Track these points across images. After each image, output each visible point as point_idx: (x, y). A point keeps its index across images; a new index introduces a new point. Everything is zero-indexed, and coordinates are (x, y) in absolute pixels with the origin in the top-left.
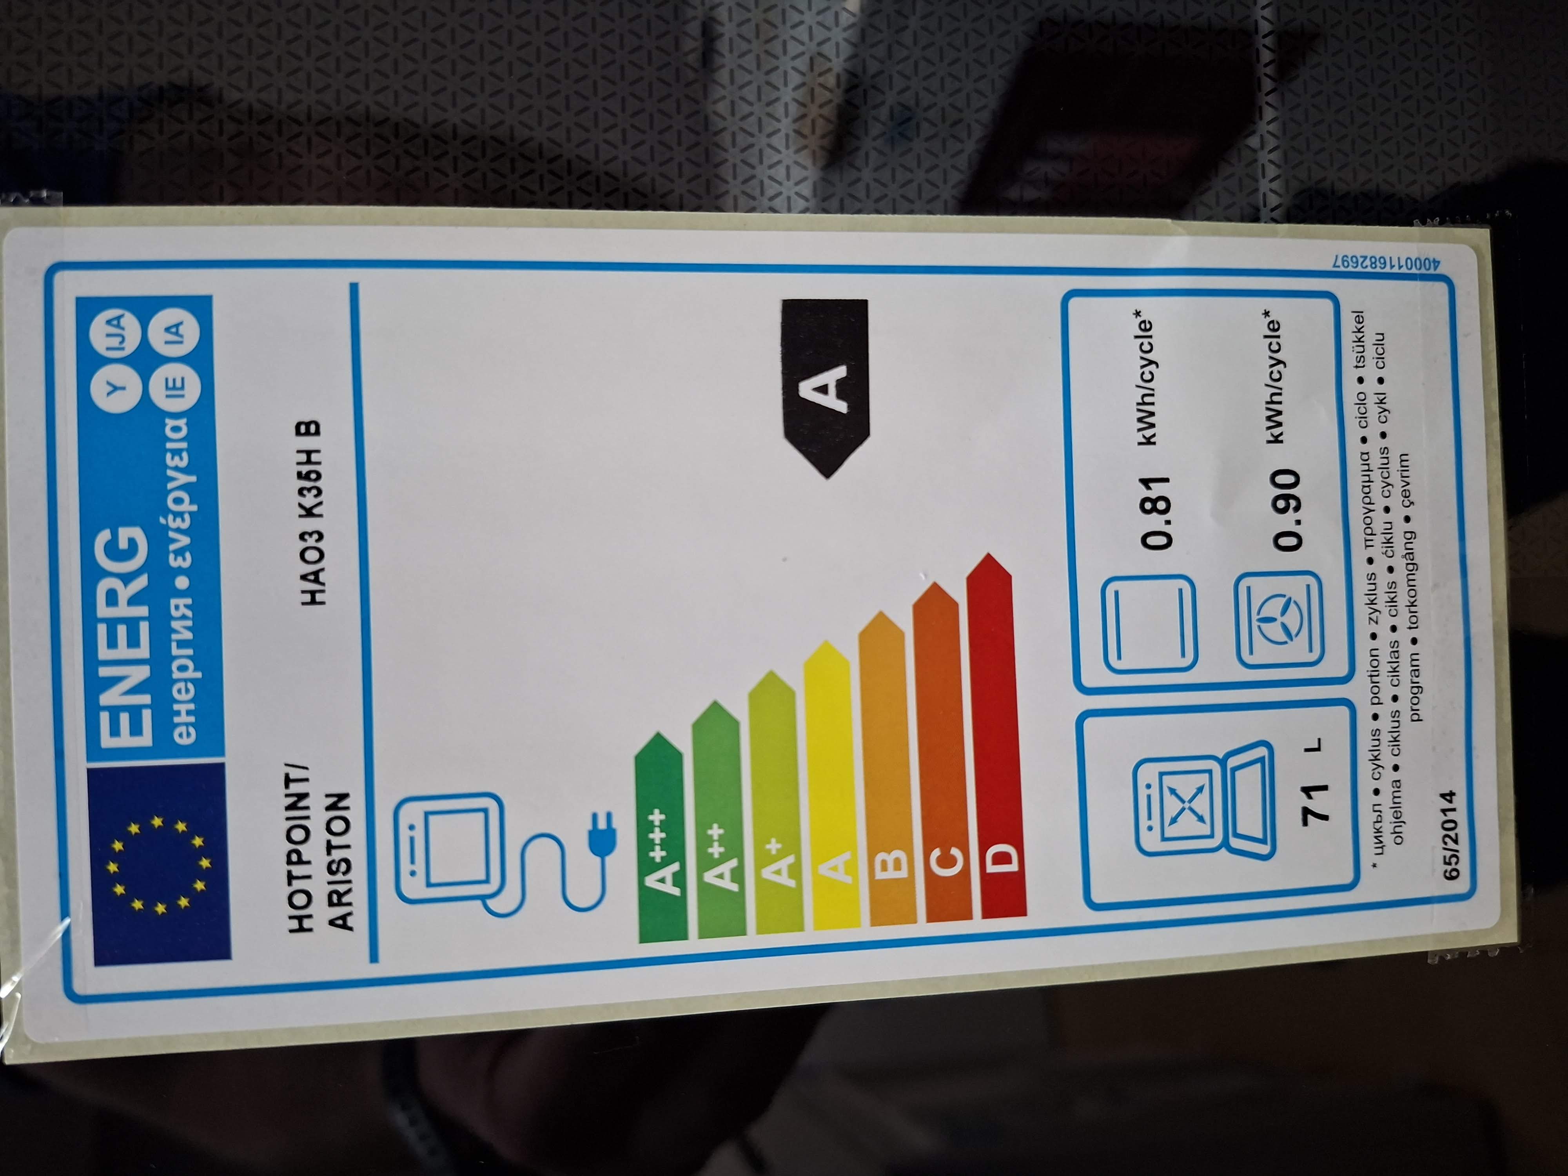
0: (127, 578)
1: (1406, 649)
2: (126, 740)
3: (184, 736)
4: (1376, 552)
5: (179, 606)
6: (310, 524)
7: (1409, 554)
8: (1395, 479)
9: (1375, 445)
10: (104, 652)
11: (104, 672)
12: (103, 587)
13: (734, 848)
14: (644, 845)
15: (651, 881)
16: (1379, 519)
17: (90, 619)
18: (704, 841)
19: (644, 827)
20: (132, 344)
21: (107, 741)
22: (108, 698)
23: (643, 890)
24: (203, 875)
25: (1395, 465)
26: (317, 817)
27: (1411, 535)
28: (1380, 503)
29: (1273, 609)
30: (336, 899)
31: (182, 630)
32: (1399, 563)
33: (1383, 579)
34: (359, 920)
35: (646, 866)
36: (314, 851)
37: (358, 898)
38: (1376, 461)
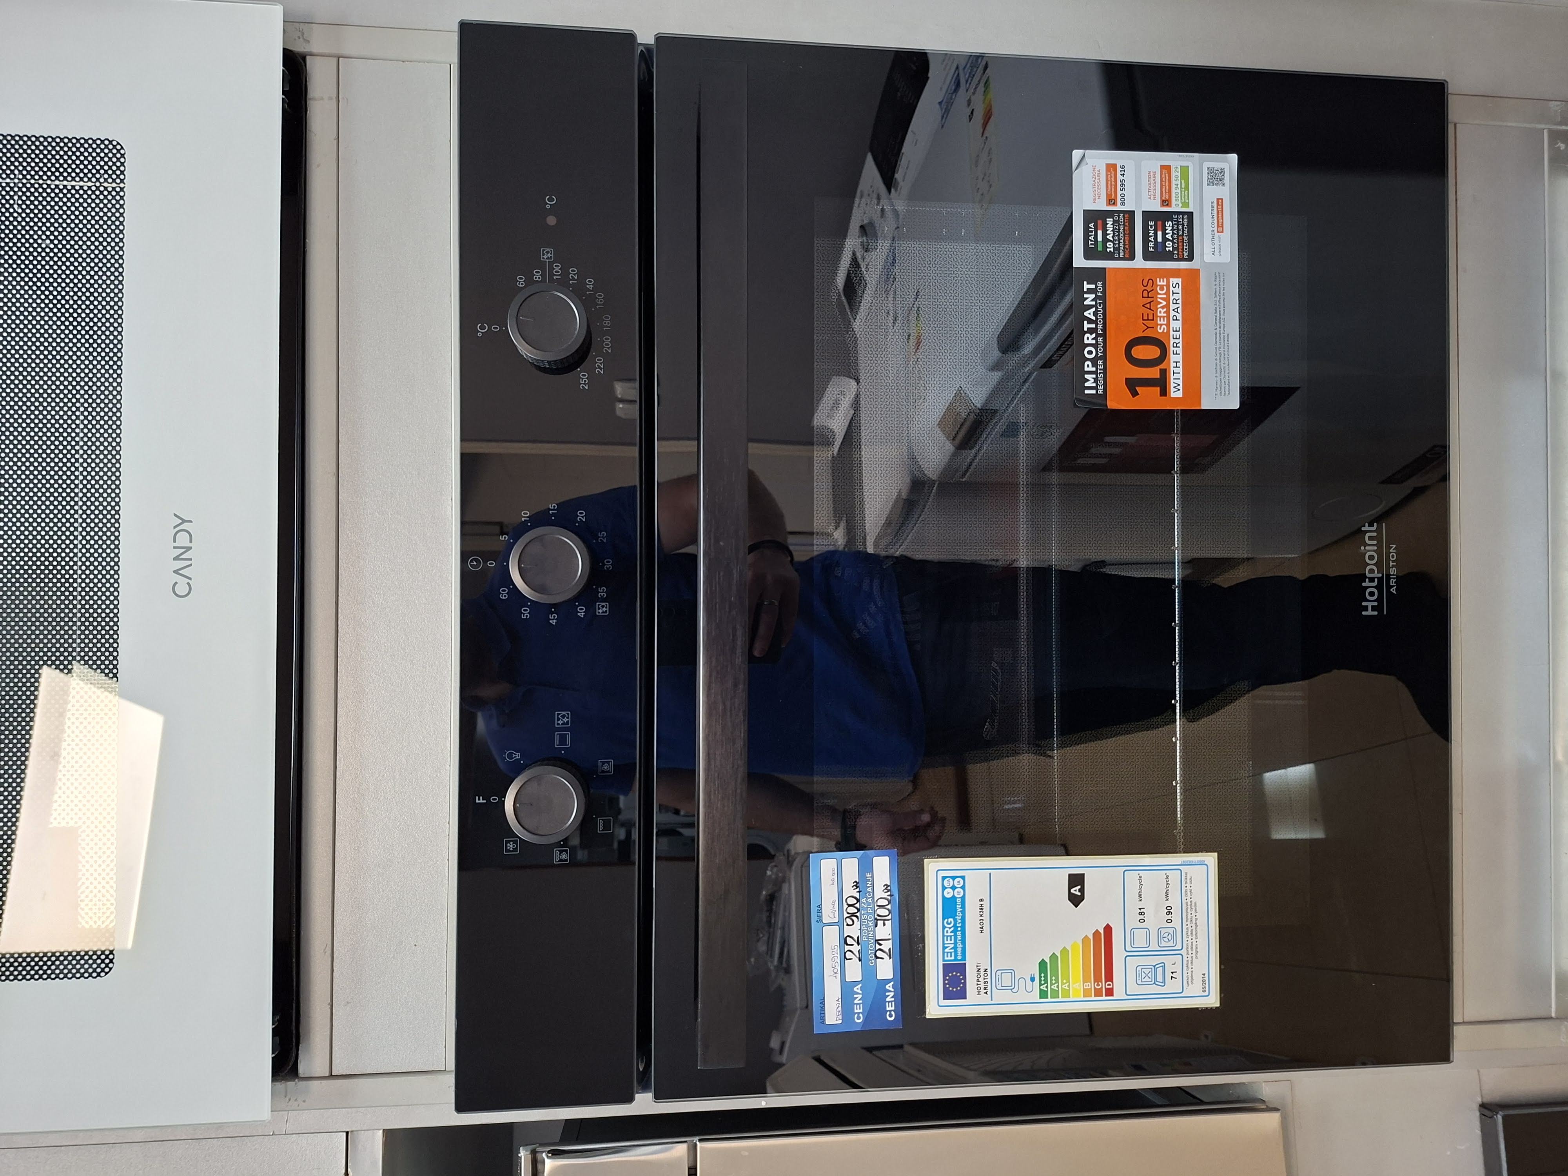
0: (950, 928)
1: (1194, 944)
2: (949, 958)
3: (959, 958)
4: (1189, 923)
5: (959, 933)
6: (981, 918)
7: (1196, 923)
8: (1193, 907)
9: (1189, 900)
10: (946, 942)
11: (946, 945)
12: (946, 930)
13: (1057, 982)
14: (1040, 981)
15: (1041, 987)
16: (1189, 916)
17: (943, 936)
18: (1051, 980)
19: (1040, 977)
20: (951, 885)
21: (946, 958)
22: (946, 950)
23: (1040, 989)
24: (962, 983)
25: (1193, 904)
26: (982, 973)
27: (1196, 920)
28: (1190, 912)
29: (1166, 935)
30: (985, 989)
31: (959, 938)
32: (1194, 925)
33: (1190, 929)
34: (989, 993)
35: (1041, 985)
36: (981, 979)
37: (989, 988)
38: (1189, 904)
